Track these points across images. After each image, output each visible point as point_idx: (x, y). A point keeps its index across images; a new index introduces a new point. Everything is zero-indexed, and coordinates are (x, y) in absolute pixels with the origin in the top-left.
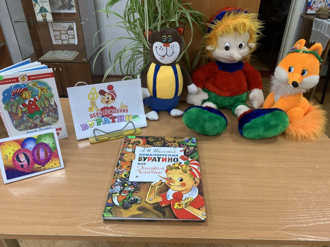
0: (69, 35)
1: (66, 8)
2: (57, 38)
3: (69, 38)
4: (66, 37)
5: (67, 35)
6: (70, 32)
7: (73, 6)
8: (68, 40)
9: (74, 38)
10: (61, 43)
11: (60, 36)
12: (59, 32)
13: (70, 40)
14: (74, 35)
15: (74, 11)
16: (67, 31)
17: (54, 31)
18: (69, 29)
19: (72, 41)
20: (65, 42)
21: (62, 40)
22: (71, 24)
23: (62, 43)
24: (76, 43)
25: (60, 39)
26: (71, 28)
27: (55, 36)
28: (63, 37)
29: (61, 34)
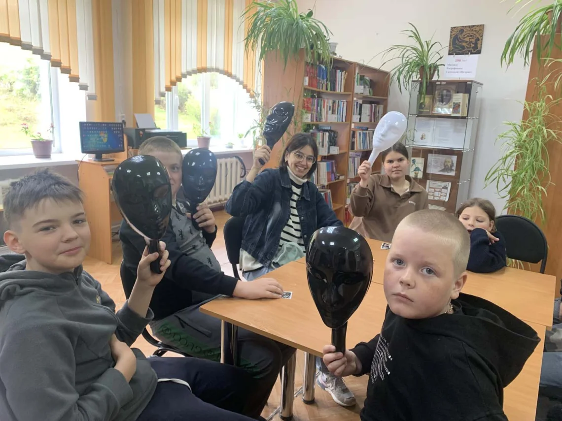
0: (441, 193)
1: (447, 171)
6: (444, 191)
7: (453, 170)
9: (445, 196)
11: (434, 193)
14: (446, 194)
15: (453, 174)
16: (441, 189)
22: (447, 184)
23: (434, 198)
24: (447, 200)
25: (432, 195)
29: (435, 191)
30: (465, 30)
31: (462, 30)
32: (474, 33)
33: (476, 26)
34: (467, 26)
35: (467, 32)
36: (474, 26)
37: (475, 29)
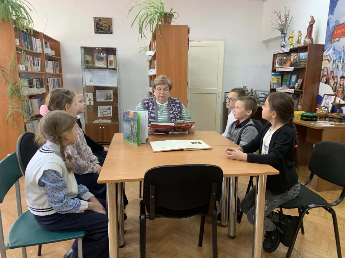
0: (107, 112)
1: (108, 99)
2: (101, 113)
3: (107, 113)
5: (106, 112)
6: (108, 110)
7: (112, 98)
8: (107, 115)
10: (103, 116)
11: (103, 113)
12: (102, 111)
13: (108, 114)
14: (110, 112)
15: (112, 101)
17: (100, 110)
18: (108, 109)
19: (109, 115)
20: (105, 116)
21: (104, 115)
22: (110, 107)
24: (112, 116)
25: (103, 114)
26: (109, 109)
27: (100, 113)
28: (104, 113)
30: (102, 20)
31: (100, 20)
32: (107, 22)
33: (107, 18)
34: (103, 18)
35: (103, 21)
36: (106, 18)
37: (107, 20)
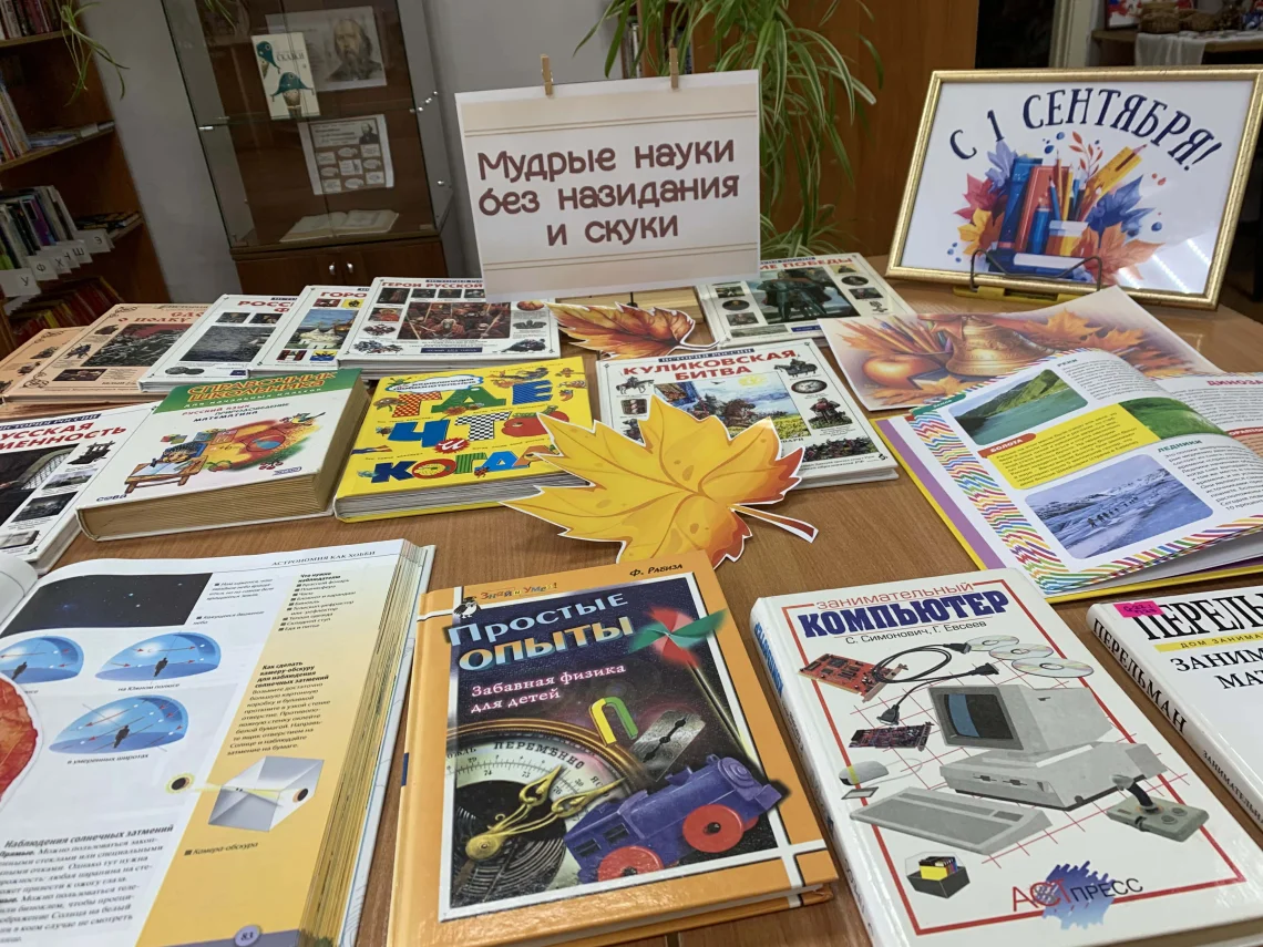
0: (364, 160)
1: (354, 73)
2: (326, 172)
3: (365, 170)
4: (356, 167)
5: (358, 162)
7: (375, 66)
8: (363, 177)
9: (381, 168)
11: (337, 166)
12: (331, 155)
13: (368, 176)
14: (381, 158)
15: (379, 81)
17: (317, 151)
18: (363, 141)
19: (374, 180)
20: (353, 185)
21: (344, 179)
23: (343, 186)
24: (390, 184)
25: (337, 176)
26: (370, 138)
27: (320, 168)
28: (347, 167)
29: (339, 158)
